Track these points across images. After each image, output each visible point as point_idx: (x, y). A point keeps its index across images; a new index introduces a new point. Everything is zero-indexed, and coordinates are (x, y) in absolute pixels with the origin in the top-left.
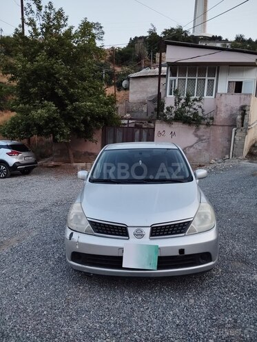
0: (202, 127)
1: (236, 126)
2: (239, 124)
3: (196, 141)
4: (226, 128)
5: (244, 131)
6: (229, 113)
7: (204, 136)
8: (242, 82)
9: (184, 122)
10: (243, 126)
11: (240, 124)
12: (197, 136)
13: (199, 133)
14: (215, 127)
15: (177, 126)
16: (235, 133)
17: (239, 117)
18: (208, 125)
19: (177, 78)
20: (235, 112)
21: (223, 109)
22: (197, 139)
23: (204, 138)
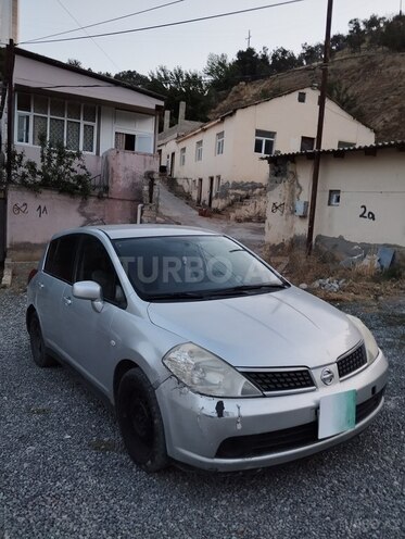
0: (92, 200)
1: (141, 202)
2: (146, 199)
3: (82, 223)
4: (128, 203)
5: (154, 208)
6: (130, 180)
7: (94, 215)
8: (134, 136)
9: (62, 192)
10: (151, 202)
11: (148, 199)
12: (83, 214)
13: (88, 210)
14: (111, 201)
15: (48, 196)
16: (142, 212)
17: (146, 188)
18: (100, 197)
19: (31, 114)
20: (138, 180)
21: (122, 174)
22: (83, 219)
23: (96, 217)
